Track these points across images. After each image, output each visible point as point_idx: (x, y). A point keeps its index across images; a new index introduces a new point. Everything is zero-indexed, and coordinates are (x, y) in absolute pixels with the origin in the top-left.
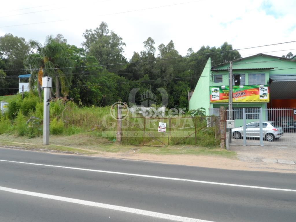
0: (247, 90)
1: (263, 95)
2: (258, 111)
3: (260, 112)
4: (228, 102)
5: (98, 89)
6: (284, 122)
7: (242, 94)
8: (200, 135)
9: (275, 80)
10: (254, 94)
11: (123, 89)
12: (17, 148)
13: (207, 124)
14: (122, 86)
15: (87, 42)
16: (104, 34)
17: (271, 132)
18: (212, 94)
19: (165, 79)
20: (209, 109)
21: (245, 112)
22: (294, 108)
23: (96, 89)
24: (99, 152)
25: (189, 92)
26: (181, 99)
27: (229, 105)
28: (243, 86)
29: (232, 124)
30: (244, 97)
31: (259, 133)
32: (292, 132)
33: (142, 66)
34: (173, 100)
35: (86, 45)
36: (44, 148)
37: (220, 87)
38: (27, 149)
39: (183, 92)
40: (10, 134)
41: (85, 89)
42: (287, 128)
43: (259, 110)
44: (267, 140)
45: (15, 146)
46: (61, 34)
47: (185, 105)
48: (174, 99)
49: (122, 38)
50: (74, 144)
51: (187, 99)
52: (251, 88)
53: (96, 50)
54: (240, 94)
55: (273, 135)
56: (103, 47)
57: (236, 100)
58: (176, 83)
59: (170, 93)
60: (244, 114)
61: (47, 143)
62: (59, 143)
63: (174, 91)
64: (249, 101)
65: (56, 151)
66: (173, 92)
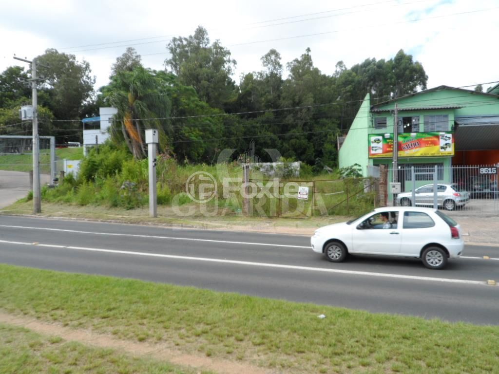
0: (421, 139)
1: (445, 146)
2: (432, 170)
3: (434, 171)
4: (392, 156)
5: (200, 137)
6: (477, 184)
7: (415, 145)
8: (353, 202)
9: (462, 124)
10: (431, 145)
11: (233, 134)
12: (116, 222)
13: (365, 187)
14: (232, 128)
15: (174, 59)
16: (202, 46)
17: (451, 198)
18: (372, 145)
19: (299, 116)
20: (367, 167)
21: (414, 172)
22: (480, 166)
23: (197, 137)
24: (223, 225)
25: (339, 136)
26: (325, 148)
27: (393, 162)
28: (415, 134)
29: (396, 187)
30: (417, 149)
31: (433, 199)
32: (488, 198)
33: (262, 96)
34: (313, 149)
35: (172, 63)
36: (153, 221)
37: (383, 135)
38: (131, 223)
39: (329, 137)
40: (98, 205)
41: (181, 138)
42: (481, 192)
43: (433, 168)
44: (446, 209)
45: (113, 219)
46: (133, 47)
47: (333, 157)
48: (314, 147)
49: (230, 51)
50: (188, 217)
51: (336, 147)
52: (427, 136)
53: (190, 74)
54: (413, 144)
55: (454, 202)
56: (201, 66)
57: (406, 153)
58: (317, 123)
59: (307, 138)
60: (413, 174)
61: (156, 216)
62: (169, 216)
63: (315, 135)
64: (425, 154)
65: (169, 224)
66: (313, 137)
